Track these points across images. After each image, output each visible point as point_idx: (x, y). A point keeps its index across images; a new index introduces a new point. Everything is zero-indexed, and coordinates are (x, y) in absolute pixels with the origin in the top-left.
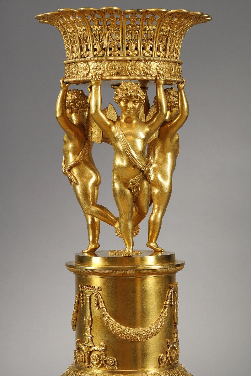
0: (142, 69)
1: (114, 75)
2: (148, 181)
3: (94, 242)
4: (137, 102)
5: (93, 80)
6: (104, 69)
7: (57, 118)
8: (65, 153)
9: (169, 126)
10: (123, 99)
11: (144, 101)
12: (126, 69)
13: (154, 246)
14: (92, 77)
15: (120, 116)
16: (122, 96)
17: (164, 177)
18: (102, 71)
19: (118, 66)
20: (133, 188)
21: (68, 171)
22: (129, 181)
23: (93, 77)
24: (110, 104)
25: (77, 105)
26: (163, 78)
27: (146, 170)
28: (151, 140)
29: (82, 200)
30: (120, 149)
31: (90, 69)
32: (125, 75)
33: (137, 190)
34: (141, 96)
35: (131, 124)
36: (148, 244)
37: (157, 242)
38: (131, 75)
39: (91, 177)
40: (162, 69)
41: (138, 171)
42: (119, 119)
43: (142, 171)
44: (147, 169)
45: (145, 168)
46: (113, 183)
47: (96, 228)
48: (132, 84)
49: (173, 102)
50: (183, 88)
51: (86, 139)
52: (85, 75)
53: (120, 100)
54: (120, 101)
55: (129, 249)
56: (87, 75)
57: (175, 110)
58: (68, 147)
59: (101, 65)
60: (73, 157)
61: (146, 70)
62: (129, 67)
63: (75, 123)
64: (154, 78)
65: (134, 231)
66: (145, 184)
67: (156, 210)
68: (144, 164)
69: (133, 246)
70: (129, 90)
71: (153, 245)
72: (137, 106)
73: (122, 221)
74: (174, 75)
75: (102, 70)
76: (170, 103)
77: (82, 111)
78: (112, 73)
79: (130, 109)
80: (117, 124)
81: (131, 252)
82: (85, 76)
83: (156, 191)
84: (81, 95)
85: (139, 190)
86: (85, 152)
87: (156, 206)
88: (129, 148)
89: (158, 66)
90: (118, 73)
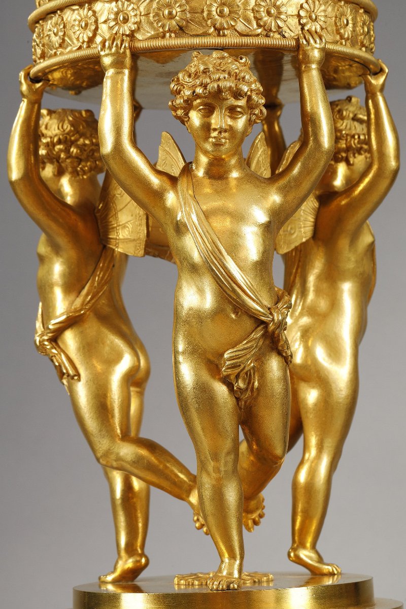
0: (252, 15)
1: (168, 35)
2: (282, 356)
3: (130, 549)
4: (239, 109)
5: (107, 51)
6: (138, 17)
7: (12, 183)
8: (43, 291)
9: (343, 202)
10: (198, 101)
11: (261, 111)
12: (205, 14)
13: (310, 558)
14: (104, 46)
15: (191, 163)
16: (194, 92)
17: (334, 352)
18: (135, 23)
19: (180, 6)
20: (237, 377)
21: (50, 340)
22: (222, 355)
23: (107, 44)
24: (164, 134)
25: (74, 150)
26: (318, 41)
27: (273, 320)
28: (293, 247)
29: (91, 423)
30: (192, 258)
31: (96, 22)
32: (201, 32)
33: (249, 383)
34: (251, 91)
35: (224, 182)
36: (292, 554)
37: (318, 547)
38: (219, 31)
39: (118, 358)
40: (314, 17)
41: (248, 324)
42: (187, 170)
43: (263, 322)
44: (277, 317)
45: (271, 314)
46: (177, 363)
47: (136, 510)
48: (223, 58)
49: (353, 137)
50: (382, 89)
51: (101, 246)
52: (84, 42)
53: (188, 105)
54: (189, 111)
55: (231, 566)
56: (91, 40)
57: (359, 161)
58: (50, 272)
59: (130, 8)
60: (64, 299)
61: (265, 19)
62: (214, 9)
63: (69, 200)
64: (293, 43)
65: (249, 516)
66: (274, 365)
67: (313, 452)
68: (267, 303)
69: (242, 558)
70: (213, 73)
71: (306, 556)
72: (240, 123)
73: (207, 482)
74: (353, 41)
75: (133, 20)
76: (346, 140)
77: (91, 169)
78: (161, 30)
79: (220, 132)
80: (183, 184)
81: (236, 575)
82: (85, 45)
83: (311, 396)
84: (86, 121)
85: (256, 384)
86: (101, 285)
87: (313, 441)
88: (218, 253)
89: (302, 7)
90: (181, 28)
